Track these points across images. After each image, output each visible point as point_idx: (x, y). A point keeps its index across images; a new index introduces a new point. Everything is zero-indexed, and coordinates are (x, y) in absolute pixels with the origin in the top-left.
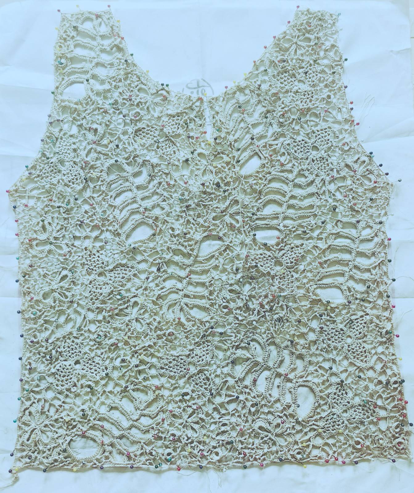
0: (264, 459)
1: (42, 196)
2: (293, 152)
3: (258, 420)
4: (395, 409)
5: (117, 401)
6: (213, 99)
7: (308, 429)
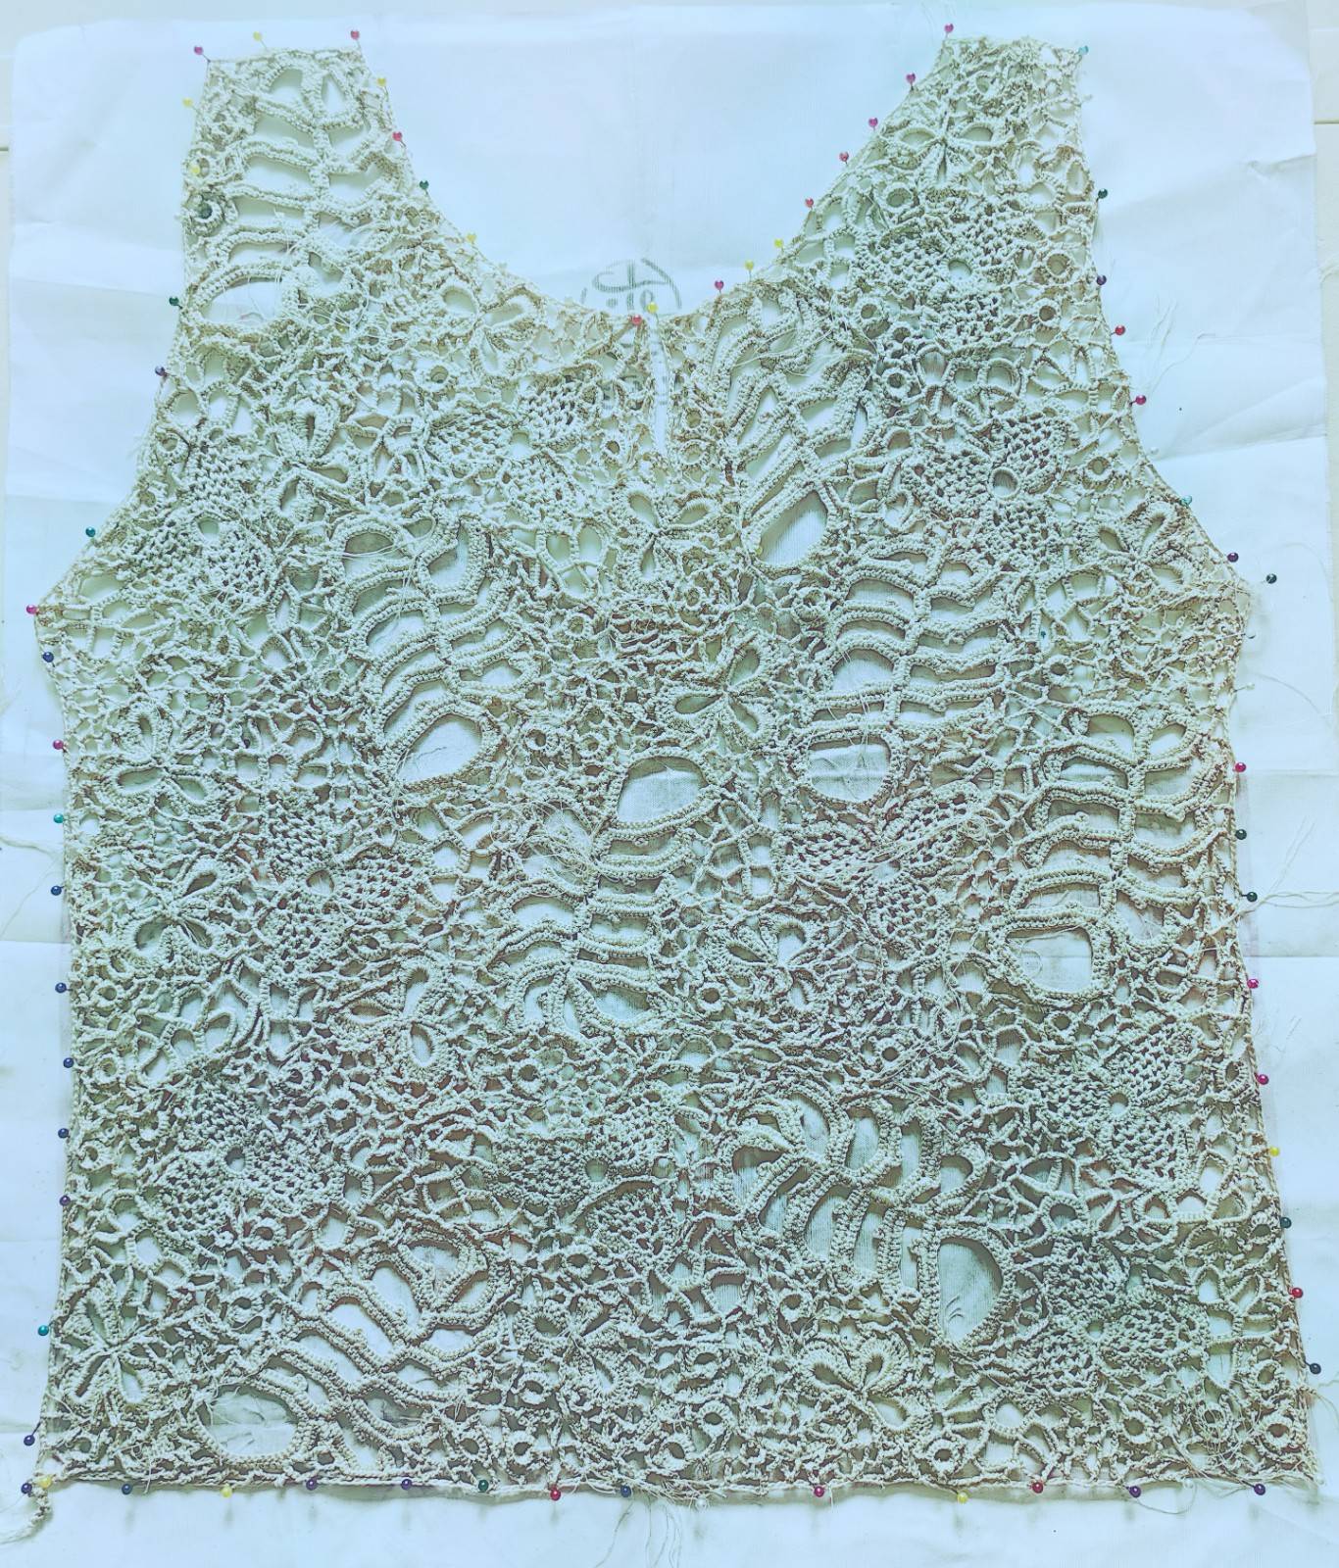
0: (831, 1475)
1: (136, 631)
2: (933, 494)
3: (812, 1345)
4: (1260, 1317)
5: (356, 1279)
6: (678, 323)
7: (976, 1378)
